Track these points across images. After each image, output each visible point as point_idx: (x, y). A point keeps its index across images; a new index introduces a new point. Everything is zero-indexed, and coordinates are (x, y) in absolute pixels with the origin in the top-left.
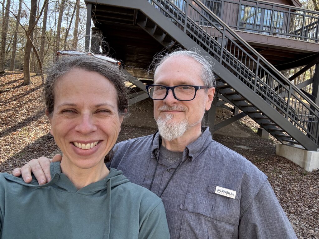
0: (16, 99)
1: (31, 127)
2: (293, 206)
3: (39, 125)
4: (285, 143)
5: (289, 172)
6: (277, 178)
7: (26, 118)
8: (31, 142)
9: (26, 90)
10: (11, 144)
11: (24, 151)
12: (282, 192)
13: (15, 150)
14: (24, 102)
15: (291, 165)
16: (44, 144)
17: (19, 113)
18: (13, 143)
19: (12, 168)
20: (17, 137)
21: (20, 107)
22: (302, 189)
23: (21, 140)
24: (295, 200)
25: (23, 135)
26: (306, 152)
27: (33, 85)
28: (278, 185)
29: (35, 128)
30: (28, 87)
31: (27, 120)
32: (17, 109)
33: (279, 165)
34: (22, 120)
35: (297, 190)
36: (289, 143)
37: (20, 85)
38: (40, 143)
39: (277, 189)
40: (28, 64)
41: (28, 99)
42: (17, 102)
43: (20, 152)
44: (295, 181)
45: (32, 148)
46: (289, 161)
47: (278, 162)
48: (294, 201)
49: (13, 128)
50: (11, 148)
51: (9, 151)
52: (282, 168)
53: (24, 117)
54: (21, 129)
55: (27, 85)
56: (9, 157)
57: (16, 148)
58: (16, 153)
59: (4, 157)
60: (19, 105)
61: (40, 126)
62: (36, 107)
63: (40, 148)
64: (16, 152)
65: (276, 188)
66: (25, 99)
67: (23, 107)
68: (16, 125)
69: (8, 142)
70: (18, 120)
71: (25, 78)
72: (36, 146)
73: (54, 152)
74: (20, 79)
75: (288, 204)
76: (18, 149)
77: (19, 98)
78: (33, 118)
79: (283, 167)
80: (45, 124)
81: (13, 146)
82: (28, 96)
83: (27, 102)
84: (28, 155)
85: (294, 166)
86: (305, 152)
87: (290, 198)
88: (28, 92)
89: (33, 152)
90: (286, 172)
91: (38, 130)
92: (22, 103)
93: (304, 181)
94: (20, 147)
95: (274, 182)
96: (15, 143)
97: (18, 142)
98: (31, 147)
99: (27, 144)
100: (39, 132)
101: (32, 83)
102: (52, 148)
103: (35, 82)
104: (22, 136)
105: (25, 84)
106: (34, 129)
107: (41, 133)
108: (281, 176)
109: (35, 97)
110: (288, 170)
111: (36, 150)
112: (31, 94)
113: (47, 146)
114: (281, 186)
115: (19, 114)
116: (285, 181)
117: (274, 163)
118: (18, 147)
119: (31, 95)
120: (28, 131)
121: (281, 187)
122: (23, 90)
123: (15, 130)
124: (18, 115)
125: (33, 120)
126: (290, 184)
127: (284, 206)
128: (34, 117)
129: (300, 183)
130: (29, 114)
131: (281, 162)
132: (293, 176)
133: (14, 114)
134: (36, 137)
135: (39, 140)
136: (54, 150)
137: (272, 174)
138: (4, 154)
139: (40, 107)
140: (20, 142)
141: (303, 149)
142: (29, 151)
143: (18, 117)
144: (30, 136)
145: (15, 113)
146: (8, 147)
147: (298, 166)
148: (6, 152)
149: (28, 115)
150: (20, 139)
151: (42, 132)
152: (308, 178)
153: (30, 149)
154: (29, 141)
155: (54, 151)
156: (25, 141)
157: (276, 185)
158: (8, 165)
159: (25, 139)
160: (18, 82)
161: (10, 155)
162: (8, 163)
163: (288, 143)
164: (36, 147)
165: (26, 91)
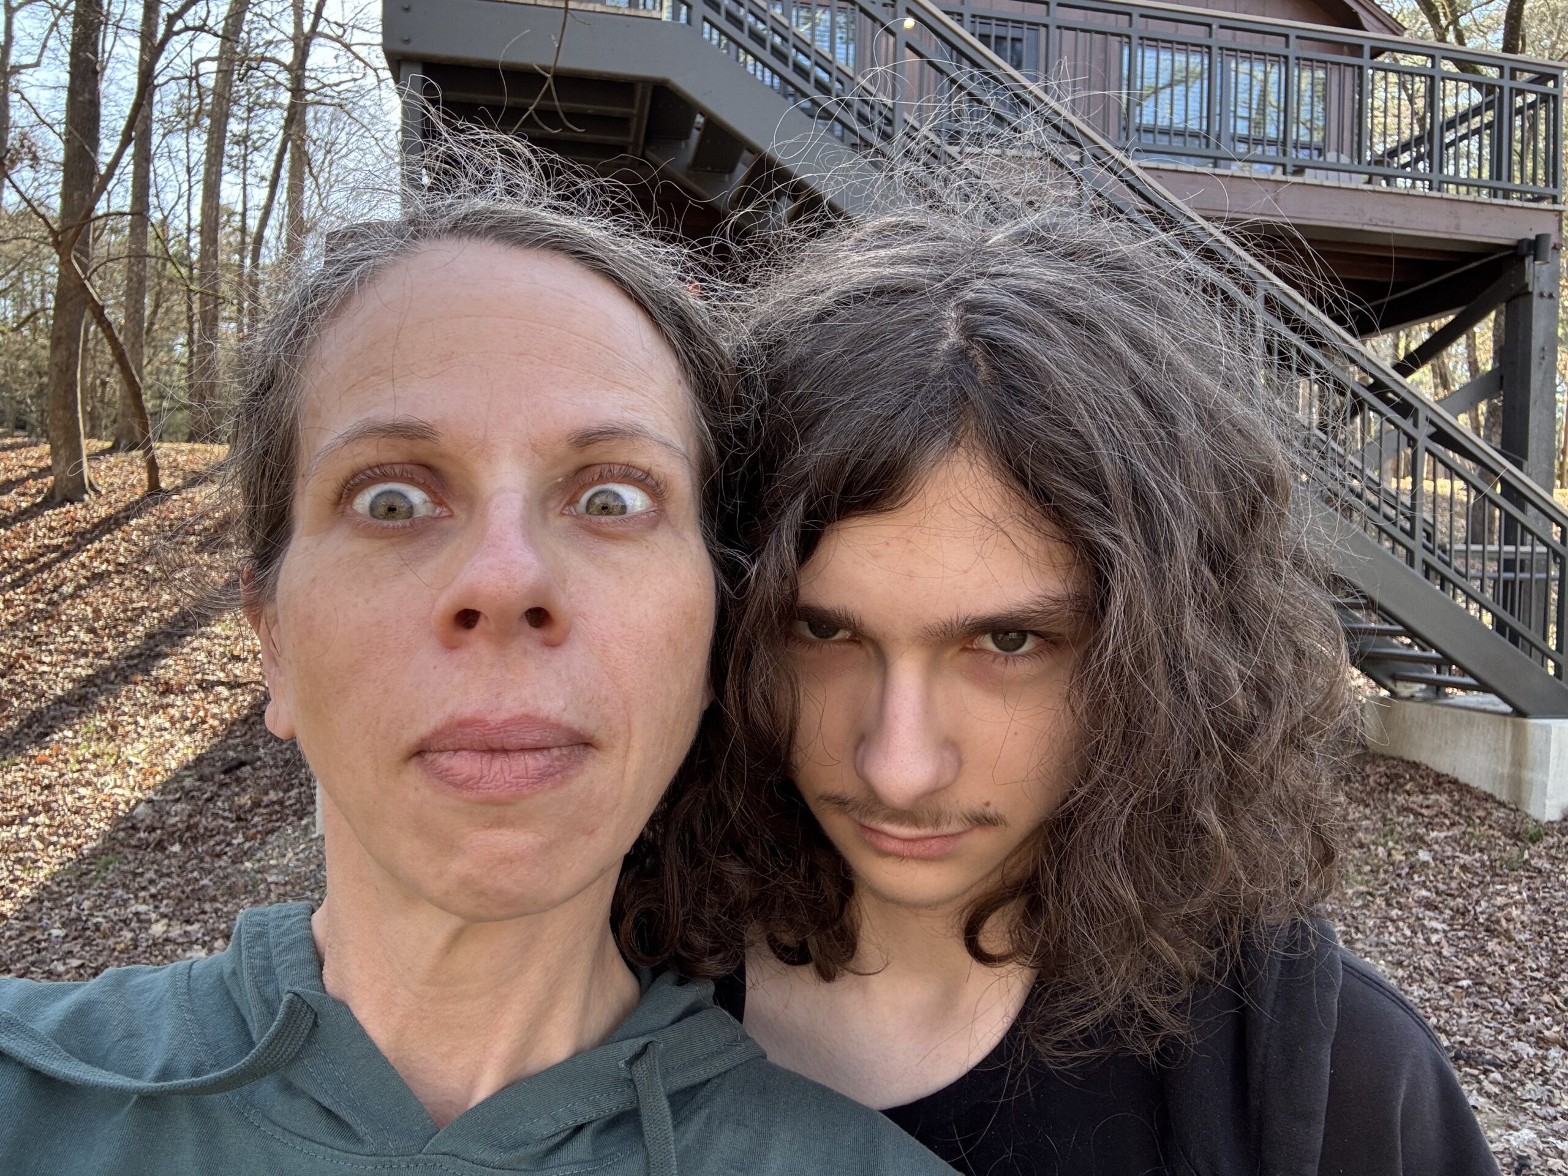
0: (23, 577)
1: (125, 714)
2: (1541, 1007)
3: (165, 701)
4: (1404, 689)
5: (1456, 831)
6: (1412, 867)
7: (90, 672)
8: (140, 795)
9: (67, 528)
10: (36, 814)
11: (111, 844)
12: (1460, 939)
13: (64, 847)
14: (67, 589)
15: (1457, 797)
16: (208, 800)
17: (50, 651)
18: (47, 808)
19: (66, 947)
20: (61, 775)
21: (52, 617)
22: (1547, 911)
23: (83, 791)
24: (1539, 975)
25: (89, 761)
26: (1524, 726)
27: (101, 500)
28: (1429, 905)
29: (146, 718)
30: (77, 510)
31: (99, 682)
32: (35, 628)
33: (1401, 799)
34: (70, 686)
35: (1524, 918)
36: (1423, 686)
37: (34, 505)
38: (188, 795)
39: (1435, 924)
40: (70, 398)
41: (83, 572)
42: (32, 593)
43: (95, 854)
44: (1498, 875)
45: (154, 829)
46: (1438, 775)
47: (1391, 787)
48: (1535, 979)
49: (29, 726)
50: (40, 838)
51: (33, 855)
52: (1417, 814)
53: (79, 670)
54: (76, 732)
55: (72, 503)
56: (37, 888)
57: (67, 835)
58: (70, 859)
59: (12, 890)
60: (40, 606)
61: (172, 706)
62: (134, 609)
63: (196, 825)
64: (73, 855)
65: (1426, 922)
66: (69, 574)
67: (64, 618)
68: (41, 713)
69: (22, 807)
70: (50, 688)
71: (58, 470)
72: (168, 813)
73: (271, 838)
74: (34, 476)
75: (1515, 996)
76: (79, 837)
77: (40, 570)
78: (129, 666)
79: (1425, 811)
80: (197, 696)
81: (50, 826)
82: (83, 557)
83: (80, 587)
84: (141, 864)
85: (1468, 801)
86: (1514, 725)
87: (1513, 967)
88: (81, 539)
89: (160, 846)
90: (1442, 835)
91: (165, 729)
92: (55, 596)
93: (1540, 871)
94: (89, 826)
95: (1408, 890)
96: (54, 805)
97: (69, 799)
98: (148, 822)
99: (122, 806)
100: (168, 737)
101: (97, 492)
102: (256, 819)
103: (112, 484)
104: (86, 769)
105: (58, 498)
106: (143, 728)
107: (181, 745)
108: (1424, 855)
109: (122, 560)
110: (1447, 822)
111: (173, 835)
112: (97, 545)
113: (230, 810)
114: (1446, 906)
115: (50, 653)
116: (1452, 878)
117: (1376, 795)
118: (76, 827)
119: (100, 551)
120: (111, 739)
121: (1448, 911)
122: (51, 529)
123: (40, 739)
124: (47, 659)
125: (126, 680)
126: (1484, 894)
127: (1499, 1013)
128: (131, 662)
129: (1525, 881)
130: (105, 650)
131: (1408, 787)
132: (1481, 850)
133: (27, 658)
134: (159, 769)
135: (177, 778)
136: (270, 826)
137: (1381, 849)
138: (11, 872)
139: (153, 611)
140: (80, 798)
141: (1504, 714)
142: (143, 845)
143: (45, 668)
144: (130, 763)
145: (29, 650)
146: (24, 831)
147: (1489, 797)
148: (19, 861)
149: (98, 655)
150: (77, 782)
151: (187, 738)
152: (1553, 852)
153: (142, 835)
154: (127, 793)
155: (272, 831)
156: (106, 791)
157: (1419, 902)
158: (45, 929)
159: (102, 780)
160: (21, 490)
161: (42, 874)
162: (41, 920)
163: (1421, 690)
164: (173, 820)
165: (70, 534)
